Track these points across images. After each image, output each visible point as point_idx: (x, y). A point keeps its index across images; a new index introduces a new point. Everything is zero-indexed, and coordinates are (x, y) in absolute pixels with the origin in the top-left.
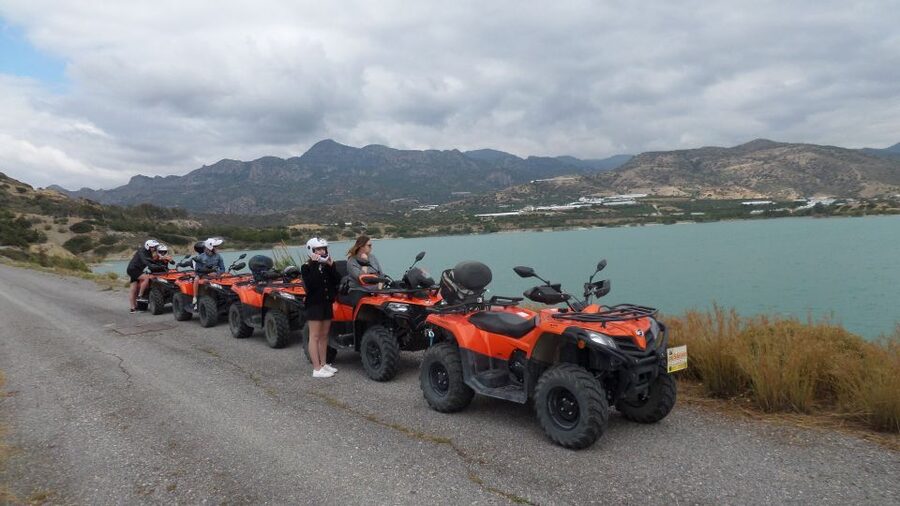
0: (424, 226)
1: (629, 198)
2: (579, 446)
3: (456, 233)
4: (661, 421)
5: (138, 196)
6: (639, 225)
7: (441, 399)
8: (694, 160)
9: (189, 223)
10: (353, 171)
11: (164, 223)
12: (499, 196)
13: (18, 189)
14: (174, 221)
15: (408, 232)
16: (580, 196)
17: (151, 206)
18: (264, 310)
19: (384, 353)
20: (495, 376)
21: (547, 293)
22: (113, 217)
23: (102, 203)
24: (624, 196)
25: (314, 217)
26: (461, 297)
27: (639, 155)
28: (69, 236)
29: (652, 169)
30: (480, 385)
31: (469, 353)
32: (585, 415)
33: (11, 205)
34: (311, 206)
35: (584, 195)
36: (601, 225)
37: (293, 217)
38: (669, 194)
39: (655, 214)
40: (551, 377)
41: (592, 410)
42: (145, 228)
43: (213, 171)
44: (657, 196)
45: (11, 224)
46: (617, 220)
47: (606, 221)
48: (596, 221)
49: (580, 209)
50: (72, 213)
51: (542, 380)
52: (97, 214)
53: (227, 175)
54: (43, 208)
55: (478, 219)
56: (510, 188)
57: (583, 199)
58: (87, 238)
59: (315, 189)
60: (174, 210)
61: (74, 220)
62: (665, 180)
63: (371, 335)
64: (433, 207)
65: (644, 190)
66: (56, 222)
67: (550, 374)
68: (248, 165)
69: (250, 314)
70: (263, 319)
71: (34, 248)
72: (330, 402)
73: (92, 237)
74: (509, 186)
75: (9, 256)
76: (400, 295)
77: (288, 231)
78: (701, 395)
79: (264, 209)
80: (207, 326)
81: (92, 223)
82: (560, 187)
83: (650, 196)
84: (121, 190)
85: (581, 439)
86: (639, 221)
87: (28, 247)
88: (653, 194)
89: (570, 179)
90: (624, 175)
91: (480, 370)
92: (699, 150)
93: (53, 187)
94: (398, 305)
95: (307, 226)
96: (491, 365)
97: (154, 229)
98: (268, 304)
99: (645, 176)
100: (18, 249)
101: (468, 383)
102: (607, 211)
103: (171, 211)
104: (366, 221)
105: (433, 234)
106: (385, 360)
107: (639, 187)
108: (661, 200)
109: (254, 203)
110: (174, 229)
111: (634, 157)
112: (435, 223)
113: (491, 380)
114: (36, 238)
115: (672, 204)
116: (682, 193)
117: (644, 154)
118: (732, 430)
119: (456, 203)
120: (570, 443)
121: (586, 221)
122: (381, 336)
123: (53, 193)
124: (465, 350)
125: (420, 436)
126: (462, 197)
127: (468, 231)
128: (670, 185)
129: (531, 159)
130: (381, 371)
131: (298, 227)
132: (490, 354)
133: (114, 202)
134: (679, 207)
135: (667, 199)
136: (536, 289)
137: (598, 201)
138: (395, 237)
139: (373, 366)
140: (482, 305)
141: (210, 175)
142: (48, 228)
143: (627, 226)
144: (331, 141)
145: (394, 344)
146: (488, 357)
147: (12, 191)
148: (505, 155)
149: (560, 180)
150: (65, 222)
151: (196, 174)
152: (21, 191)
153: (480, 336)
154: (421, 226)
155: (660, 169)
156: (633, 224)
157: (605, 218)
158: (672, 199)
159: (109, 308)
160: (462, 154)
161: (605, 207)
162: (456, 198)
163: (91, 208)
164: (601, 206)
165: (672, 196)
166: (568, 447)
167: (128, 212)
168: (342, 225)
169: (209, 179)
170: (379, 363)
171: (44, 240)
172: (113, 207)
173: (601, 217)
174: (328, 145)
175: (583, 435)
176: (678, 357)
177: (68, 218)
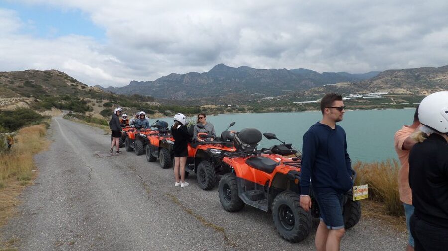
0: (267, 108)
1: (378, 95)
2: (294, 241)
3: (283, 111)
4: (352, 228)
5: (133, 90)
6: (382, 109)
7: (228, 204)
8: (416, 74)
9: (155, 104)
10: (233, 79)
11: (144, 103)
12: (306, 93)
13: (82, 87)
14: (149, 103)
15: (259, 110)
16: (350, 93)
17: (138, 95)
18: (160, 149)
19: (207, 176)
20: (256, 194)
21: (281, 149)
22: (122, 100)
23: (118, 93)
24: (375, 94)
25: (213, 102)
26: (243, 148)
27: (384, 72)
28: (103, 108)
29: (391, 79)
30: (246, 198)
31: (242, 181)
32: (297, 223)
33: (78, 94)
34: (212, 97)
35: (352, 93)
36: (361, 108)
37: (203, 101)
38: (401, 93)
39: (392, 103)
40: (280, 199)
41: (301, 221)
42: (135, 106)
43: (166, 79)
44: (394, 94)
45: (78, 103)
46: (370, 106)
47: (364, 107)
48: (358, 107)
49: (350, 100)
50: (104, 98)
51: (276, 200)
52: (114, 99)
53: (173, 81)
54: (92, 95)
55: (295, 104)
56: (313, 89)
57: (351, 95)
58: (110, 110)
59: (215, 88)
60: (149, 97)
61: (105, 101)
62: (399, 85)
63: (201, 165)
64: (272, 98)
65: (386, 90)
66: (97, 102)
67: (280, 197)
68: (183, 76)
69: (154, 150)
70: (159, 153)
71: (87, 114)
72: (175, 201)
73: (112, 109)
74: (312, 88)
75: (77, 117)
76: (218, 145)
77: (201, 108)
78: (383, 213)
79: (190, 97)
80: (138, 155)
81: (113, 103)
82: (340, 88)
83: (390, 94)
84: (126, 87)
85: (295, 237)
86: (383, 107)
87: (85, 113)
88: (392, 92)
89: (345, 85)
90: (375, 82)
91: (249, 190)
92: (419, 69)
93: (97, 86)
94: (216, 150)
95: (210, 106)
96: (256, 187)
97: (139, 106)
98: (161, 146)
99: (387, 83)
100: (81, 114)
101: (240, 197)
102: (365, 101)
103: (147, 98)
104: (239, 105)
105: (272, 111)
106: (207, 179)
107: (384, 89)
108: (395, 96)
109: (185, 94)
110: (149, 107)
111: (381, 73)
112: (272, 106)
113: (253, 196)
114: (88, 109)
115: (402, 98)
116: (408, 92)
117: (387, 71)
118: (395, 239)
119: (284, 96)
120: (289, 239)
121: (353, 106)
122: (206, 166)
123: (96, 89)
124: (240, 178)
125: (209, 225)
126: (287, 93)
127: (290, 110)
128: (401, 88)
129: (324, 74)
130: (205, 185)
131: (206, 106)
132: (255, 181)
133: (123, 93)
134: (405, 100)
135: (399, 96)
136: (276, 147)
137: (360, 96)
138: (253, 112)
139: (202, 182)
140: (256, 153)
141: (165, 81)
142: (94, 105)
143: (376, 109)
144: (223, 65)
145: (212, 171)
146: (253, 183)
147: (79, 87)
148: (311, 72)
149: (339, 85)
150: (101, 102)
151: (159, 80)
152: (83, 87)
153: (250, 170)
154: (266, 107)
155: (396, 79)
156: (379, 108)
157: (364, 104)
158: (402, 96)
159: (102, 143)
160: (288, 71)
161: (364, 99)
162: (284, 93)
163: (113, 96)
164: (362, 98)
165: (402, 94)
166: (288, 240)
167: (128, 98)
168: (227, 106)
169: (165, 83)
170: (205, 181)
171: (92, 110)
172: (122, 96)
173: (361, 105)
174: (221, 67)
175: (296, 235)
176: (361, 191)
177: (103, 100)
